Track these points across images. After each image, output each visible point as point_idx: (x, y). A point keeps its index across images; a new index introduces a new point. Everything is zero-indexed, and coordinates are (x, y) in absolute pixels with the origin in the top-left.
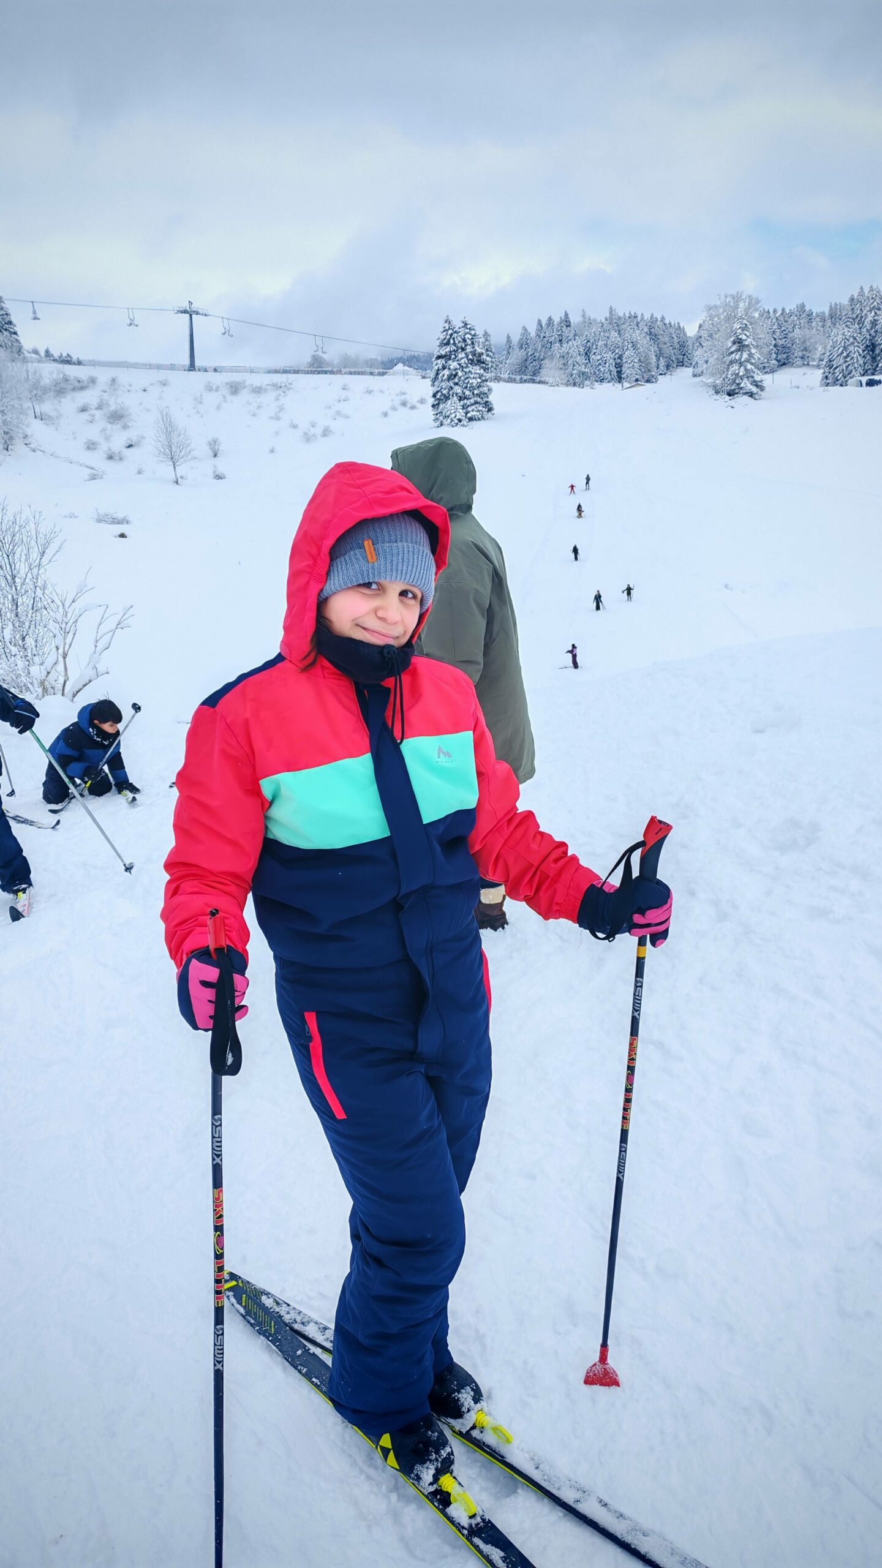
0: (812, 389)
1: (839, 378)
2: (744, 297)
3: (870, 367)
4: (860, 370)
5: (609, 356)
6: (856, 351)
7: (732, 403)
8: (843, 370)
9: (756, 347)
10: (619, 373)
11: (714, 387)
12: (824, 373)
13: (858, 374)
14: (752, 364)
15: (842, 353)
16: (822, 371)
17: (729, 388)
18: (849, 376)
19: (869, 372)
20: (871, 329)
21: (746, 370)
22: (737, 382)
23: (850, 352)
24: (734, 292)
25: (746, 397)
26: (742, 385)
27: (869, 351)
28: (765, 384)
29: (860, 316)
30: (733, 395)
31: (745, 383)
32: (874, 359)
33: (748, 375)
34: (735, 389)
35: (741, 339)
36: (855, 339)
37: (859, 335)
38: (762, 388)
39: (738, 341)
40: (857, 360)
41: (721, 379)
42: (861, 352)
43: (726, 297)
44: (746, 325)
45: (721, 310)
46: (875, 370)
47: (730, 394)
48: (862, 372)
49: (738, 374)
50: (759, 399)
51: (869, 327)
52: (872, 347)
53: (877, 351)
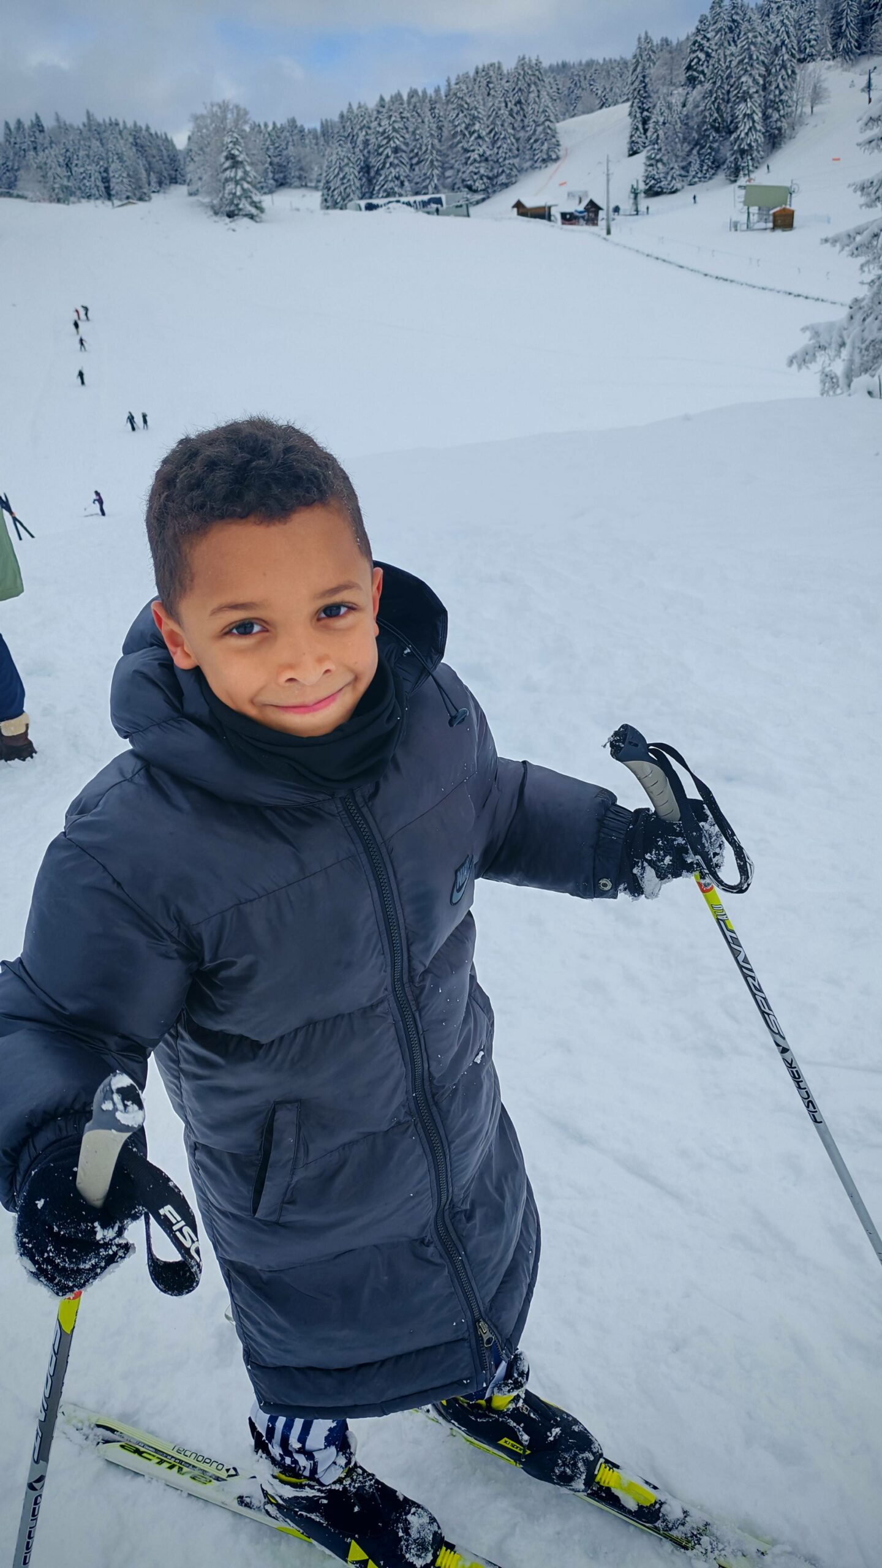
0: (312, 212)
1: (338, 201)
2: (231, 107)
3: (367, 190)
4: (358, 193)
5: (92, 168)
6: (353, 172)
7: (233, 225)
8: (341, 192)
9: (252, 164)
10: (108, 189)
11: (212, 207)
12: (323, 195)
13: (356, 198)
14: (248, 183)
15: (338, 174)
16: (320, 193)
17: (228, 209)
18: (348, 199)
19: (367, 195)
20: (364, 149)
21: (243, 189)
22: (235, 202)
23: (346, 173)
24: (220, 101)
25: (246, 220)
26: (241, 206)
27: (364, 173)
28: (264, 205)
29: (351, 135)
30: (233, 217)
31: (244, 204)
32: (370, 181)
33: (246, 194)
34: (234, 210)
35: (233, 155)
36: (349, 159)
37: (353, 156)
38: (261, 210)
39: (231, 157)
40: (354, 181)
41: (218, 199)
42: (357, 174)
43: (212, 105)
44: (237, 139)
45: (209, 121)
46: (372, 194)
47: (230, 215)
48: (360, 196)
49: (235, 194)
50: (261, 222)
51: (361, 147)
52: (366, 169)
53: (372, 174)
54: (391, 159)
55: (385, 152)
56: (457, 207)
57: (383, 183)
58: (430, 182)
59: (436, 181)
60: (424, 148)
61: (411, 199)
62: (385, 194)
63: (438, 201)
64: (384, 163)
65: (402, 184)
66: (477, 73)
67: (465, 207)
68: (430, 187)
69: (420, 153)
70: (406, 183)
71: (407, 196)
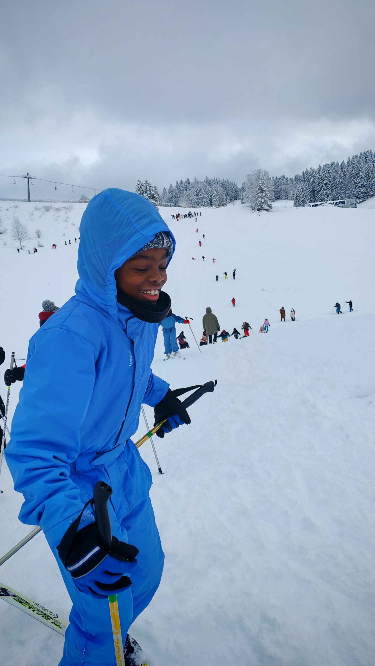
1: (301, 204)
2: (262, 171)
3: (313, 199)
5: (206, 196)
6: (308, 193)
7: (259, 213)
8: (302, 200)
9: (268, 191)
10: (211, 202)
11: (252, 207)
12: (295, 202)
13: (308, 202)
14: (267, 198)
15: (302, 194)
16: (294, 201)
17: (258, 207)
18: (305, 203)
19: (313, 201)
20: (313, 184)
21: (265, 200)
22: (261, 205)
23: (305, 193)
24: (258, 169)
25: (265, 211)
26: (263, 206)
27: (312, 193)
28: (272, 206)
29: (307, 179)
30: (260, 210)
32: (314, 196)
33: (265, 202)
34: (260, 208)
35: (262, 188)
36: (307, 188)
37: (308, 187)
38: (271, 208)
40: (308, 196)
41: (254, 204)
42: (309, 193)
43: (255, 171)
44: (264, 182)
45: (253, 176)
46: (315, 200)
47: (259, 210)
48: (310, 201)
49: (261, 202)
50: (270, 212)
51: (311, 184)
52: (313, 191)
53: (316, 193)
54: (323, 188)
55: (322, 185)
56: (351, 204)
57: (320, 196)
58: (340, 195)
59: (342, 195)
60: (338, 183)
61: (332, 202)
62: (320, 200)
63: (344, 202)
64: (321, 189)
65: (328, 196)
66: (361, 154)
67: (355, 204)
68: (339, 197)
69: (336, 185)
70: (330, 196)
71: (330, 201)
